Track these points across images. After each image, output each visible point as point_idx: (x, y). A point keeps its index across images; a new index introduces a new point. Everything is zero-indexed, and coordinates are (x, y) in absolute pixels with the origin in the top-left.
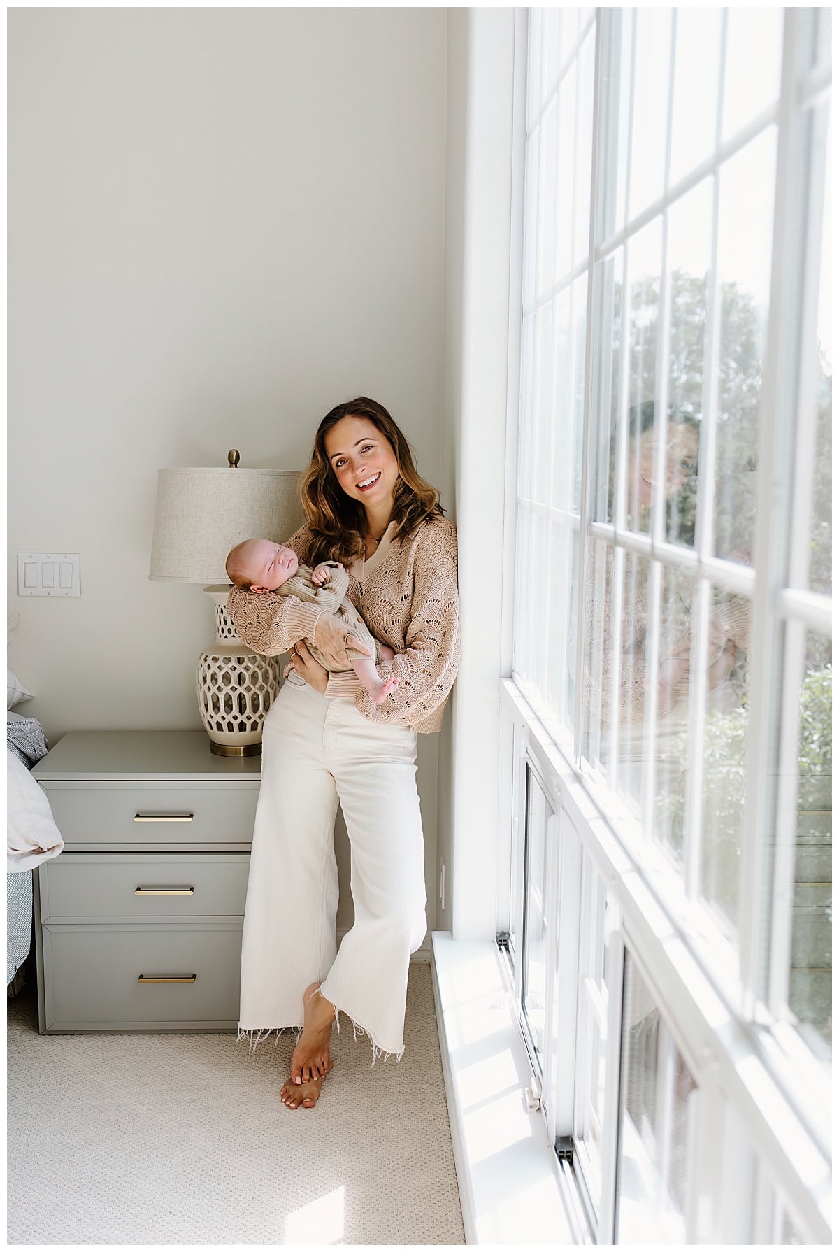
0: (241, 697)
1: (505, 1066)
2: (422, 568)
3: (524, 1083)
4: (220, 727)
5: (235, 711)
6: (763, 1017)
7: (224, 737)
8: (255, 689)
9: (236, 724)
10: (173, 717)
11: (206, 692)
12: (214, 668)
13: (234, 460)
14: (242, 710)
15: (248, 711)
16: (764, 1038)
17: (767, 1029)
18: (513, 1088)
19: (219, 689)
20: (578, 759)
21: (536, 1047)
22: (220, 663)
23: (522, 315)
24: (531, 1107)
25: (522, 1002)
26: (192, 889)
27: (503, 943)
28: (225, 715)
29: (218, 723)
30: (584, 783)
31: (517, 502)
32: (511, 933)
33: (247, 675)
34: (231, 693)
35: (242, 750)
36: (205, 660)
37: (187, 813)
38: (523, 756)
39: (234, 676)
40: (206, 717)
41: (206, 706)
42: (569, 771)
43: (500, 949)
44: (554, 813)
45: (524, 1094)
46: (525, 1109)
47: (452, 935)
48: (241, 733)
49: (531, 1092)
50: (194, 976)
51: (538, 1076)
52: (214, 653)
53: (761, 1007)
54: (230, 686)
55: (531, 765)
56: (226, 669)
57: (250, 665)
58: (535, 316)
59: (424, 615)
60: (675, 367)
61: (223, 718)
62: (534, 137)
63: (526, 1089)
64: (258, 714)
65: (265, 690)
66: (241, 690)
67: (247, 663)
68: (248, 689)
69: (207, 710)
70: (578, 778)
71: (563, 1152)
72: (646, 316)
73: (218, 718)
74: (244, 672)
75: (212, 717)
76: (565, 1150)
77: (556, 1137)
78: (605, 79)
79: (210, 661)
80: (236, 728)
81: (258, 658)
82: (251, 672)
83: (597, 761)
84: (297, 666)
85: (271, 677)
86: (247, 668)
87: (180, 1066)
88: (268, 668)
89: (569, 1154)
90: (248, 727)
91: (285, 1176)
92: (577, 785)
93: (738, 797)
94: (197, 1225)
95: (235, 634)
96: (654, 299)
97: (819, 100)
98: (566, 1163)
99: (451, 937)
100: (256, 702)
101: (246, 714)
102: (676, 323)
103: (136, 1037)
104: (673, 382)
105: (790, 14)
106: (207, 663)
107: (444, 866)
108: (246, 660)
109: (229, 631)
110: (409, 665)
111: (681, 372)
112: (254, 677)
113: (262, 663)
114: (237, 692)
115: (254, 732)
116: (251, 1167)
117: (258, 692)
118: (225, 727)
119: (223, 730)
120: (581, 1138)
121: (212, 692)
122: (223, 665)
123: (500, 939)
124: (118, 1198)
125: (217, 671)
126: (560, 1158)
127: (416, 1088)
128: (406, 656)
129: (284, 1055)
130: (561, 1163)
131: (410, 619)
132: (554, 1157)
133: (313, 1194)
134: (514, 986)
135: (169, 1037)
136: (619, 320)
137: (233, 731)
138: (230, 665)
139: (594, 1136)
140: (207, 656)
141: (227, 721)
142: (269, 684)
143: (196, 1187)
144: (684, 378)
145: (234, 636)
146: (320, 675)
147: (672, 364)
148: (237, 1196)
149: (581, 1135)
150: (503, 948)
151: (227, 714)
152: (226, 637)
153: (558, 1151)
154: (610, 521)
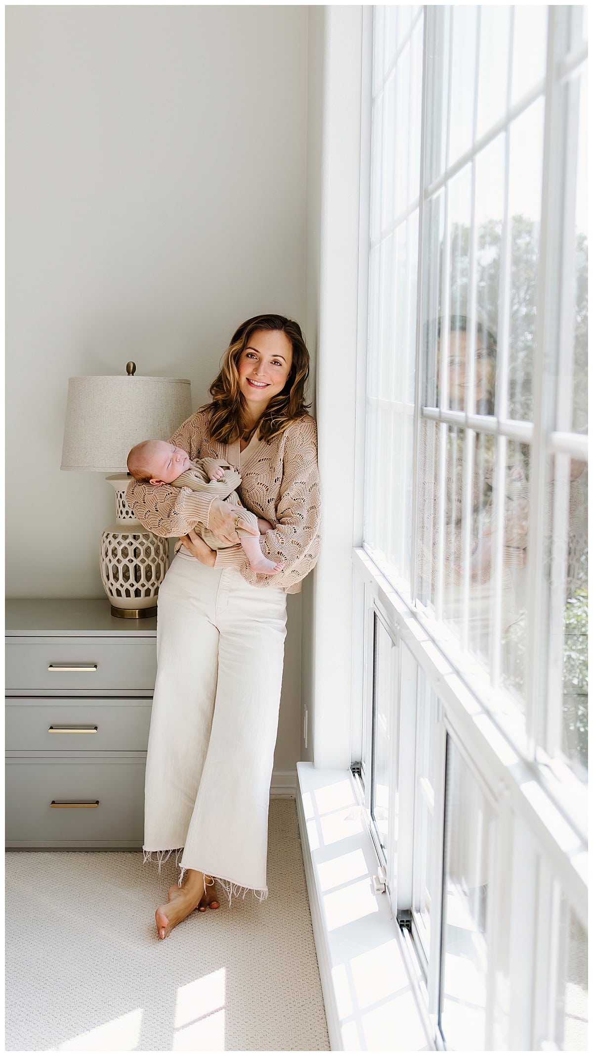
0: (137, 568)
1: (358, 861)
2: (291, 456)
3: (372, 872)
4: (119, 593)
5: (132, 580)
6: (542, 757)
7: (122, 602)
8: (148, 562)
9: (132, 590)
10: (81, 587)
11: (108, 564)
12: (114, 544)
13: (131, 370)
14: (137, 579)
15: (143, 580)
16: (543, 770)
17: (546, 765)
18: (364, 877)
19: (118, 561)
20: (414, 602)
21: (382, 845)
22: (120, 539)
23: (370, 246)
24: (378, 890)
25: (371, 812)
26: (96, 728)
27: (356, 770)
28: (123, 583)
29: (117, 590)
30: (418, 617)
31: (366, 401)
32: (363, 763)
33: (142, 550)
34: (128, 564)
35: (137, 612)
36: (107, 537)
37: (92, 664)
38: (372, 607)
39: (131, 550)
40: (107, 585)
41: (108, 577)
42: (406, 610)
43: (354, 775)
44: (395, 645)
45: (372, 881)
46: (373, 892)
47: (313, 765)
48: (137, 598)
49: (378, 879)
50: (97, 802)
51: (384, 867)
52: (113, 531)
53: (540, 751)
54: (128, 559)
55: (378, 613)
56: (125, 544)
57: (144, 541)
58: (380, 246)
59: (292, 494)
60: (516, 301)
61: (122, 585)
62: (378, 101)
63: (374, 877)
64: (151, 582)
65: (156, 563)
66: (136, 561)
67: (142, 539)
68: (143, 561)
69: (108, 579)
70: (414, 615)
71: (403, 921)
72: (489, 254)
73: (117, 585)
74: (139, 547)
75: (112, 585)
76: (405, 920)
77: (398, 910)
78: (431, 57)
79: (111, 538)
80: (132, 594)
81: (151, 535)
82: (145, 547)
83: (429, 602)
84: (185, 543)
85: (161, 551)
86: (142, 544)
87: (86, 876)
88: (159, 544)
89: (408, 923)
90: (143, 593)
91: (175, 960)
92: (413, 619)
93: (570, 678)
94: (103, 995)
95: (132, 516)
96: (496, 240)
97: (573, 75)
98: (406, 931)
99: (313, 766)
100: (149, 574)
101: (141, 583)
102: (516, 261)
103: (48, 853)
104: (514, 315)
105: (552, 10)
106: (108, 540)
107: (307, 712)
108: (141, 536)
109: (127, 513)
110: (279, 538)
111: (520, 303)
112: (147, 552)
113: (154, 539)
114: (134, 564)
115: (147, 598)
116: (146, 953)
117: (151, 564)
118: (123, 593)
119: (121, 596)
120: (418, 911)
121: (112, 564)
122: (122, 541)
123: (354, 767)
124: (37, 975)
125: (117, 546)
126: (401, 926)
127: (283, 895)
128: (276, 531)
129: (173, 869)
130: (402, 930)
131: (280, 498)
132: (396, 926)
133: (198, 973)
134: (364, 803)
135: (77, 854)
136: (466, 260)
137: (130, 596)
138: (128, 541)
139: (428, 910)
140: (108, 534)
141: (125, 588)
142: (160, 557)
143: (102, 967)
144: (524, 310)
145: (130, 517)
146: (205, 551)
147: (513, 299)
148: (135, 974)
149: (418, 909)
150: (356, 775)
151: (125, 582)
152: (124, 518)
153: (399, 921)
154: (437, 407)
